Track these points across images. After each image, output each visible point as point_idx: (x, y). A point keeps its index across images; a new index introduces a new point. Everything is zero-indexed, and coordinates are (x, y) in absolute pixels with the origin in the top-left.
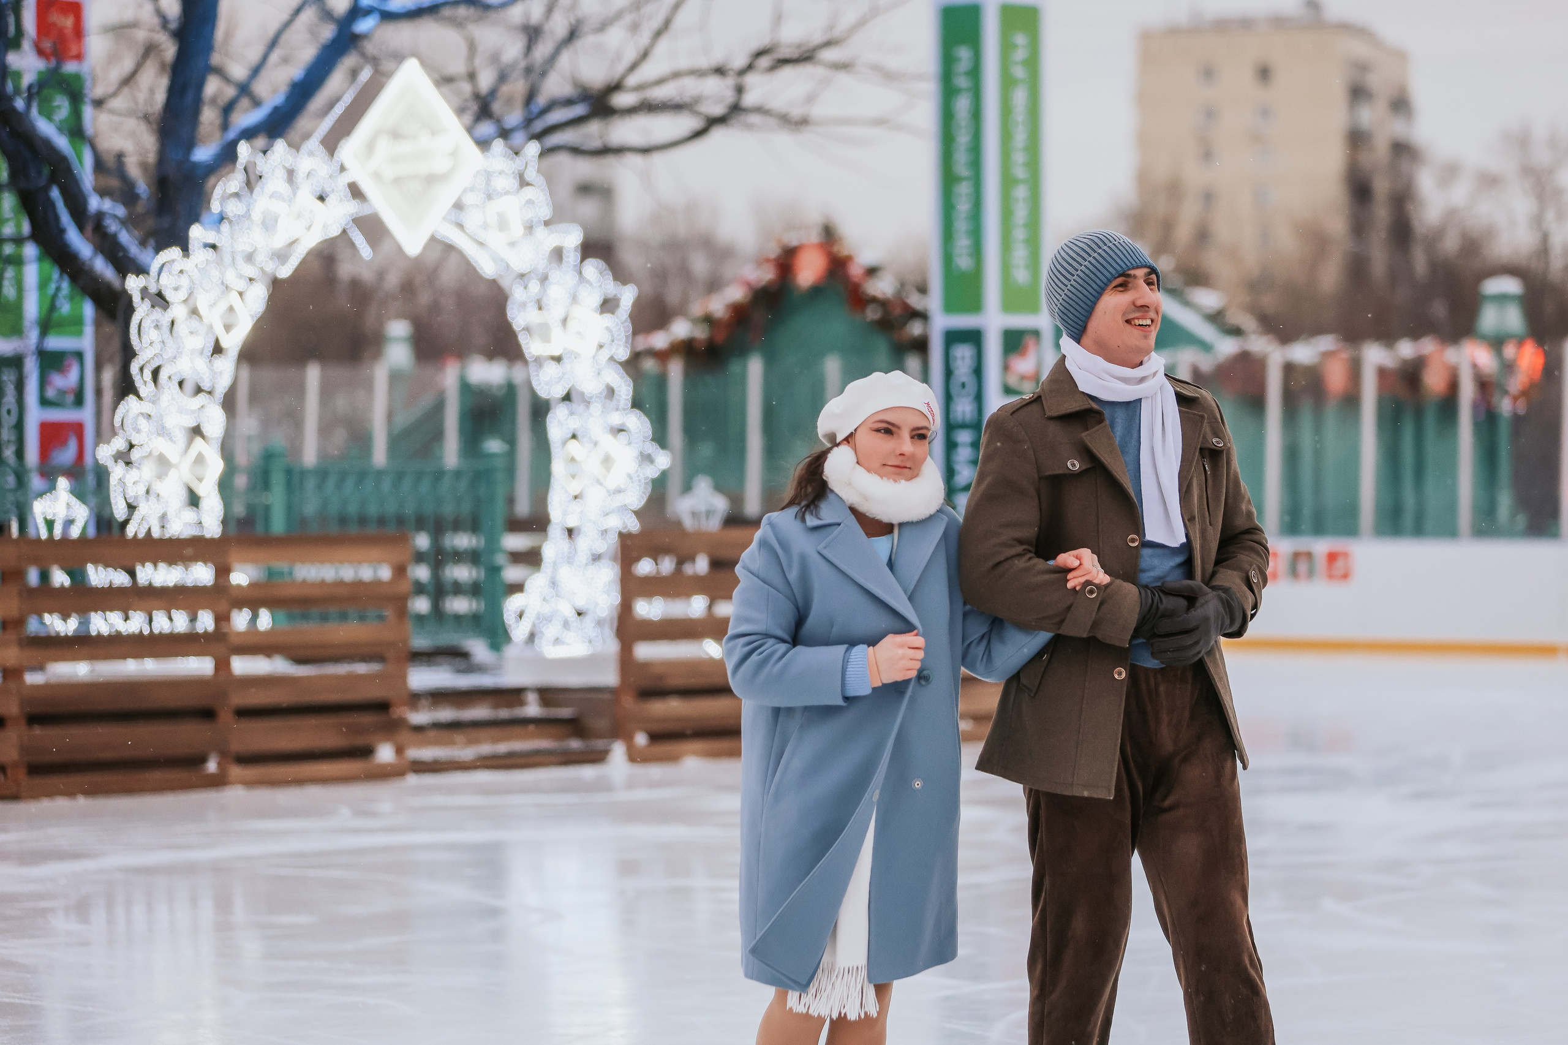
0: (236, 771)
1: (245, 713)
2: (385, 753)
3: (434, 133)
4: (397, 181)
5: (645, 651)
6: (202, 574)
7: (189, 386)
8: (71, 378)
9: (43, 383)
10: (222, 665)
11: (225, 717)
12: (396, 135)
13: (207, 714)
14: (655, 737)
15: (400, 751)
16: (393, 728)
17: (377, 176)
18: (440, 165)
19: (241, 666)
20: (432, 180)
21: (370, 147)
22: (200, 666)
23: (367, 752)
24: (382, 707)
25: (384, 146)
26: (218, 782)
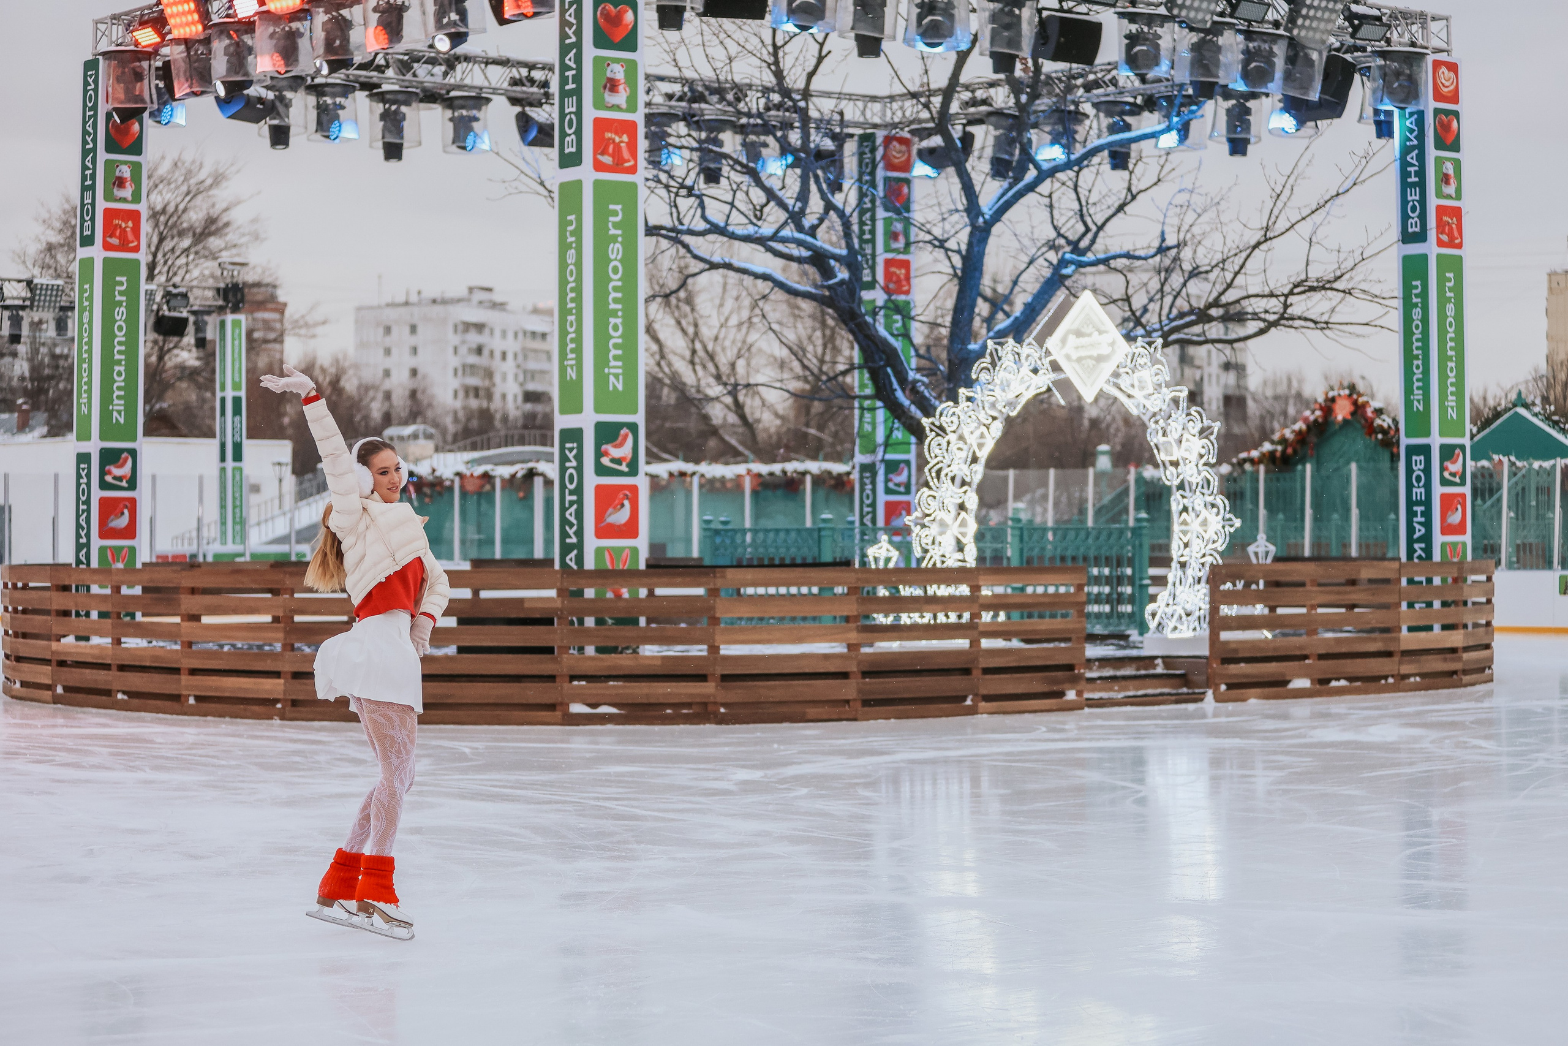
0: (983, 705)
1: (987, 671)
2: (1071, 695)
3: (1101, 332)
4: (1079, 360)
5: (1225, 636)
6: (964, 590)
7: (958, 481)
8: (902, 478)
9: (887, 480)
10: (975, 643)
11: (976, 673)
12: (1079, 334)
13: (966, 671)
14: (1230, 686)
15: (1079, 693)
16: (1075, 680)
17: (1068, 357)
18: (1105, 350)
19: (986, 643)
20: (1100, 359)
21: (1064, 341)
22: (962, 644)
23: (1062, 694)
24: (1070, 668)
25: (1072, 339)
26: (972, 711)
